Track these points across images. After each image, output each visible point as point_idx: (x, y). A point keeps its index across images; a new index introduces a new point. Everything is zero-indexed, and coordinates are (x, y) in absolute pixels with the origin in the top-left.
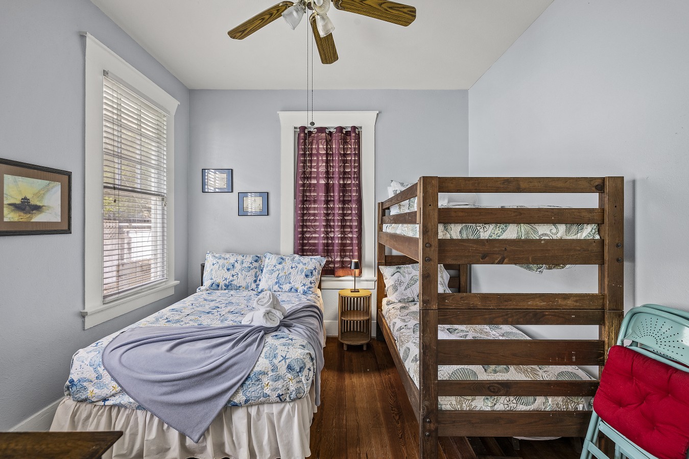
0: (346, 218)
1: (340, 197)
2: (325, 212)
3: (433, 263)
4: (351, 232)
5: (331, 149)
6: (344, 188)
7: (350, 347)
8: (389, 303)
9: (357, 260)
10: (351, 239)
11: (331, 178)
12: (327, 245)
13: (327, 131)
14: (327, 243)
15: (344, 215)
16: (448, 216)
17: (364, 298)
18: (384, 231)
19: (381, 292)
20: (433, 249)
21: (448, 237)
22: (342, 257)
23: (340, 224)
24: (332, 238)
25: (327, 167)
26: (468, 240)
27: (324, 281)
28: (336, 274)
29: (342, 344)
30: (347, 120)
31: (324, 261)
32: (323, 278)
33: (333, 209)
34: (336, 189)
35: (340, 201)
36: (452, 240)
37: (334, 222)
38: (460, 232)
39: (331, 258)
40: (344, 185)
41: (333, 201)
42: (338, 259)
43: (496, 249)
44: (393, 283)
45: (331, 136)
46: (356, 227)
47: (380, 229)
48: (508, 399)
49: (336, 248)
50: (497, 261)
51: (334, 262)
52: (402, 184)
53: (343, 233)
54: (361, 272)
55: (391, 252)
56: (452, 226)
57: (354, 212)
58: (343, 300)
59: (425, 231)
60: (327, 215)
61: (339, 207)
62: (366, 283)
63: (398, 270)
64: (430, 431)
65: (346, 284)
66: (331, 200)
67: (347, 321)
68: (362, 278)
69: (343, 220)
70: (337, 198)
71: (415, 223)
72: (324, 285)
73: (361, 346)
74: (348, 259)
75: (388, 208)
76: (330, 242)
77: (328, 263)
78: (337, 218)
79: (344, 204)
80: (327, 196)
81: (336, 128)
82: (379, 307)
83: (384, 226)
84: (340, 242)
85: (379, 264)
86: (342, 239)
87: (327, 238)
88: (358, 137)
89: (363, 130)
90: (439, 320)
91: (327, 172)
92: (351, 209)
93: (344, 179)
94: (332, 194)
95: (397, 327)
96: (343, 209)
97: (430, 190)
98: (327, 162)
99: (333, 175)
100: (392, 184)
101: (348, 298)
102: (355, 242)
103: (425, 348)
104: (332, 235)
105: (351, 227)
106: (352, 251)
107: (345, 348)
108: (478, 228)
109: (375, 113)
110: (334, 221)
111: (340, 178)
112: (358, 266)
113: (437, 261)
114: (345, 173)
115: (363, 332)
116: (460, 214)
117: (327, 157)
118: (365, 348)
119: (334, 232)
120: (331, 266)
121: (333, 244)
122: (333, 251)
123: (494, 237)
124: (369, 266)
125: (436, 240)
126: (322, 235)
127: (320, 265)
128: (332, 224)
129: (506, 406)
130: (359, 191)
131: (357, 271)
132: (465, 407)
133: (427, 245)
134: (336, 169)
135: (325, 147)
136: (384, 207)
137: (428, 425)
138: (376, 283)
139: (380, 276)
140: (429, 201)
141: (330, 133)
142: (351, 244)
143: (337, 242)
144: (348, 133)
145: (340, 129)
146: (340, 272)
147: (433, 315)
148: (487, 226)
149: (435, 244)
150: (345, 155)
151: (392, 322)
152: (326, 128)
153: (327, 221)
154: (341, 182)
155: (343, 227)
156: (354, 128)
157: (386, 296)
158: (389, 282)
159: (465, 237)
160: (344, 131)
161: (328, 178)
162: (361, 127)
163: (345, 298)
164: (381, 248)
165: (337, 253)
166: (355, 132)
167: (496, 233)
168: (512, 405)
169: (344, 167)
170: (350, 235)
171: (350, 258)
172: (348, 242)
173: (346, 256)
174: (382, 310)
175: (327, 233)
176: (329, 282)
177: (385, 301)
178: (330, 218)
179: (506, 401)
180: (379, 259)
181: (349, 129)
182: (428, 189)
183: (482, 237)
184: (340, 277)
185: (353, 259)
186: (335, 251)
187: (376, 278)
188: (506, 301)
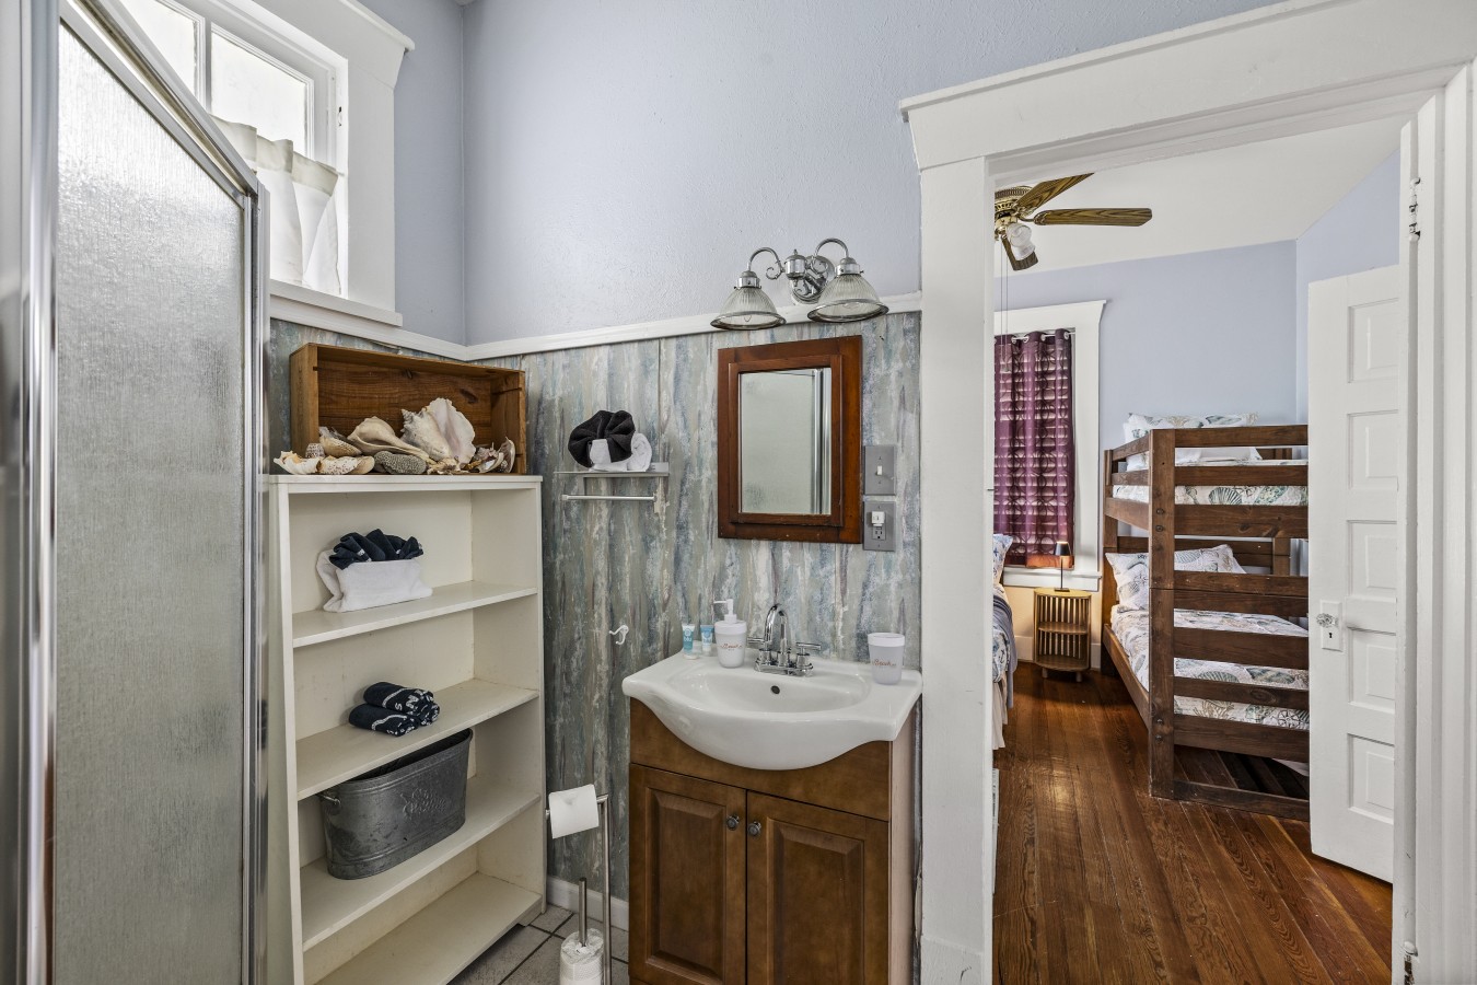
0: (1046, 475)
1: (1035, 441)
2: (1010, 466)
3: (1166, 533)
4: (1055, 498)
5: (1021, 365)
6: (1042, 428)
7: (1054, 674)
8: (1121, 611)
9: (1065, 543)
10: (1056, 509)
11: (1019, 412)
12: (1014, 518)
13: (1014, 340)
14: (1014, 515)
15: (1042, 470)
16: (1190, 477)
17: (1077, 601)
18: (1114, 496)
19: (1110, 595)
20: (1167, 516)
21: (1191, 502)
22: (1039, 537)
23: (1035, 485)
24: (1022, 508)
25: (1014, 394)
26: (1222, 507)
27: (1008, 573)
28: (1030, 563)
29: (1040, 670)
30: (1047, 320)
31: (1009, 541)
32: (1007, 569)
33: (1024, 460)
34: (1029, 429)
35: (1035, 449)
36: (1196, 507)
37: (1025, 482)
38: (1210, 496)
39: (1021, 539)
40: (1043, 423)
41: (1024, 449)
42: (1032, 541)
43: (1264, 518)
44: (1130, 580)
45: (1020, 347)
46: (1065, 489)
47: (1109, 493)
48: (1285, 713)
49: (1028, 523)
50: (1264, 534)
51: (1025, 546)
52: (1150, 419)
53: (1041, 499)
54: (1072, 563)
55: (1129, 528)
56: (1198, 488)
57: (1060, 465)
58: (1041, 600)
59: (1156, 495)
60: (1014, 470)
61: (1034, 459)
62: (1083, 578)
63: (1141, 560)
64: (1161, 734)
65: (1046, 579)
66: (1019, 448)
67: (1048, 634)
68: (1074, 573)
69: (1040, 479)
70: (1030, 444)
71: (1145, 484)
72: (1008, 580)
73: (1074, 674)
74: (1050, 542)
75: (1124, 460)
76: (1018, 513)
77: (1015, 546)
78: (1030, 475)
79: (1043, 454)
80: (1013, 441)
81: (1029, 335)
82: (1106, 620)
83: (1115, 488)
84: (1035, 513)
85: (1106, 550)
86: (1039, 508)
87: (1014, 508)
88: (1068, 345)
89: (1077, 333)
90: (1175, 602)
91: (1014, 404)
92: (1055, 460)
93: (1042, 412)
94: (1022, 438)
95: (1131, 637)
96: (1041, 460)
97: (1163, 446)
98: (1014, 386)
99: (1024, 407)
100: (1131, 419)
101: (1049, 598)
102: (1062, 514)
103: (1156, 636)
104: (1021, 502)
105: (1054, 489)
106: (1056, 528)
107: (1045, 674)
108: (1238, 491)
109: (1099, 304)
110: (1024, 480)
111: (1036, 412)
112: (1066, 551)
113: (1172, 531)
114: (1044, 403)
115: (1077, 657)
116: (1209, 474)
117: (1013, 380)
118: (1079, 679)
119: (1025, 497)
120: (1021, 551)
121: (1023, 518)
122: (1023, 528)
123: (1262, 503)
124: (1088, 554)
125: (1172, 506)
126: (1005, 503)
127: (1004, 546)
128: (1021, 485)
129: (1281, 722)
130: (1070, 431)
131: (1066, 560)
132: (1216, 715)
133: (1158, 511)
134: (1029, 396)
135: (1010, 362)
136: (1115, 458)
137: (1159, 727)
138: (1101, 582)
139: (1108, 570)
140: (1162, 458)
141: (1020, 343)
142: (1056, 518)
143: (1030, 513)
144: (1050, 341)
145: (1037, 335)
146: (1035, 561)
147: (1166, 597)
148: (1252, 489)
149: (1170, 510)
150: (1044, 374)
151: (1124, 634)
152: (1012, 336)
153: (1014, 480)
154: (1038, 417)
155: (1040, 489)
156: (1061, 332)
157: (1118, 602)
158: (1122, 578)
159: (1217, 501)
160: (1043, 338)
161: (1014, 413)
162: (1074, 329)
163: (1044, 598)
164: (1110, 524)
165: (1031, 530)
166: (1062, 337)
167: (1266, 497)
168: (1291, 722)
169: (1043, 393)
170: (1053, 503)
171: (1053, 539)
172: (1050, 514)
173: (1045, 536)
174: (1110, 625)
175: (1013, 499)
176: (1018, 576)
177: (1115, 609)
178: (1018, 475)
179: (1281, 716)
180: (1105, 542)
181: (1052, 334)
182: (1161, 445)
183: (1243, 503)
184: (1035, 567)
185: (1058, 539)
186: (1027, 528)
187: (1101, 574)
188: (1279, 585)
